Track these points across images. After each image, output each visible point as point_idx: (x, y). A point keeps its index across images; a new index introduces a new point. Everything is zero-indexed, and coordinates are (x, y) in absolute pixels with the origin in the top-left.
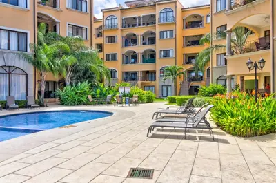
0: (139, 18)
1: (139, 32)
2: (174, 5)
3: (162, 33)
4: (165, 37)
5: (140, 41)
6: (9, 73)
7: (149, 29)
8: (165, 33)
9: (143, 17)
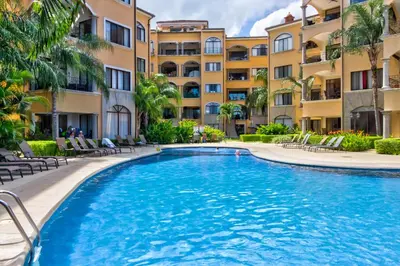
0: (180, 44)
1: (180, 61)
2: (221, 34)
3: (207, 64)
4: (211, 69)
5: (180, 71)
6: (118, 112)
7: (192, 58)
8: (211, 65)
9: (185, 44)
